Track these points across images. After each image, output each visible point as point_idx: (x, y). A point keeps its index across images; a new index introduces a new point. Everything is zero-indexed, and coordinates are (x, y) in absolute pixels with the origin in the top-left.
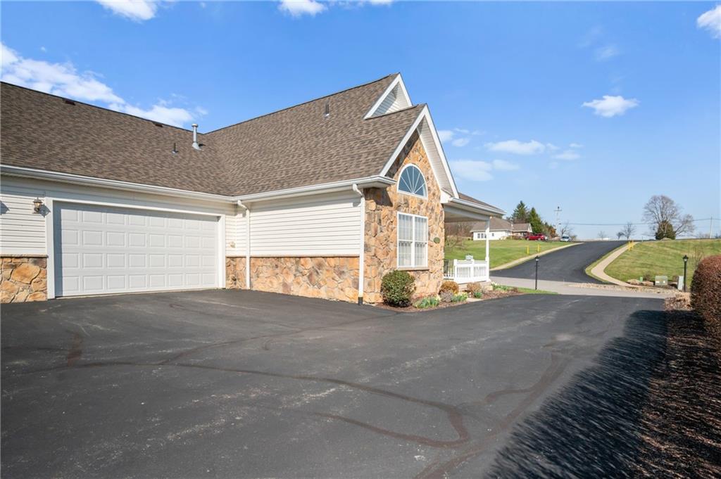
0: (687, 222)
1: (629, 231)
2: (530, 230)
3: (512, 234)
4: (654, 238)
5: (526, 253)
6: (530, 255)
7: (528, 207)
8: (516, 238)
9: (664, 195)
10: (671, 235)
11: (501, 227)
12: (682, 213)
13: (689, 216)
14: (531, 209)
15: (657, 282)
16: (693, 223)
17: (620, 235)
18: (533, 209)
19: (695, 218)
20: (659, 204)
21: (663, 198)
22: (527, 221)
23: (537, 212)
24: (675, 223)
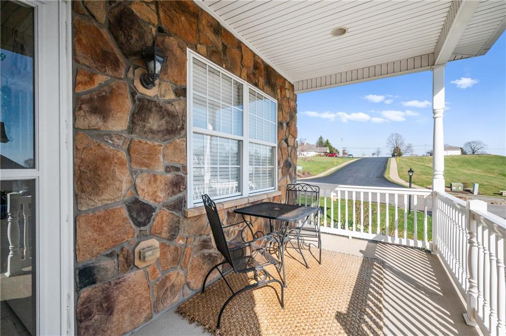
0: (409, 147)
1: (378, 152)
2: (328, 151)
3: (318, 153)
4: (391, 156)
5: (334, 164)
6: (336, 165)
7: (324, 140)
8: (320, 156)
9: (397, 133)
10: (400, 155)
11: (313, 149)
12: (406, 143)
13: (410, 144)
14: (326, 141)
15: (454, 188)
16: (412, 148)
17: (373, 154)
18: (327, 141)
19: (413, 145)
20: (394, 138)
21: (396, 134)
22: (325, 146)
23: (329, 142)
24: (403, 149)
